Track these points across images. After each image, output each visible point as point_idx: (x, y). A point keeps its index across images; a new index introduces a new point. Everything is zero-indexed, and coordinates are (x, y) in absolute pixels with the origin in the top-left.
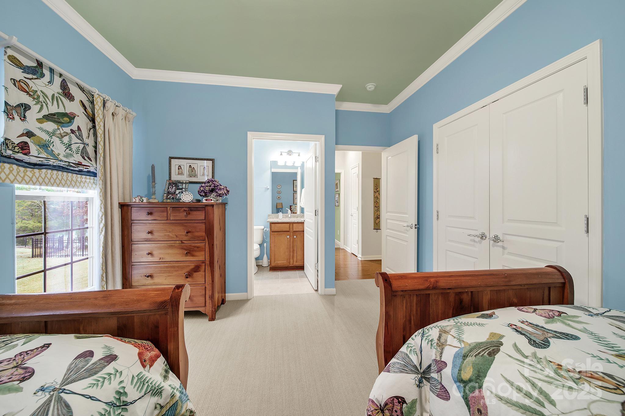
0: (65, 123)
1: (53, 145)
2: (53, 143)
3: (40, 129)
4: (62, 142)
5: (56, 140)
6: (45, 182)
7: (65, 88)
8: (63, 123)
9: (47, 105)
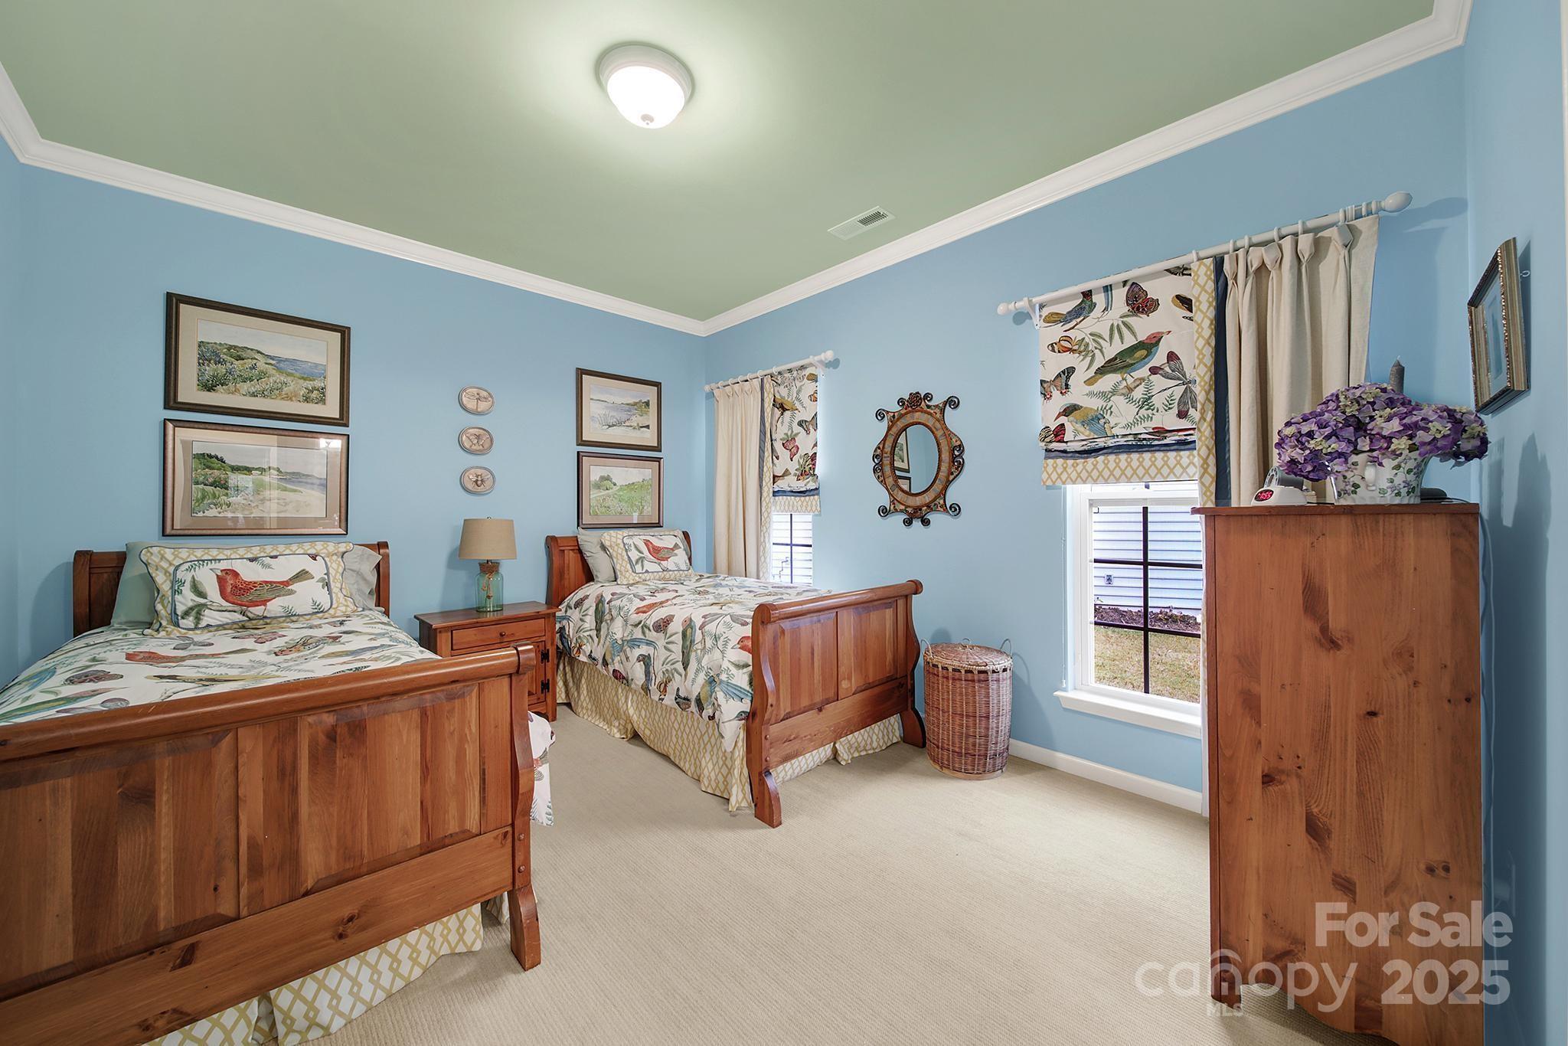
0: (1137, 362)
1: (1111, 412)
2: (1110, 409)
3: (1091, 394)
4: (1131, 400)
5: (1118, 401)
6: (1092, 478)
7: (1135, 297)
8: (1132, 365)
9: (1101, 350)
